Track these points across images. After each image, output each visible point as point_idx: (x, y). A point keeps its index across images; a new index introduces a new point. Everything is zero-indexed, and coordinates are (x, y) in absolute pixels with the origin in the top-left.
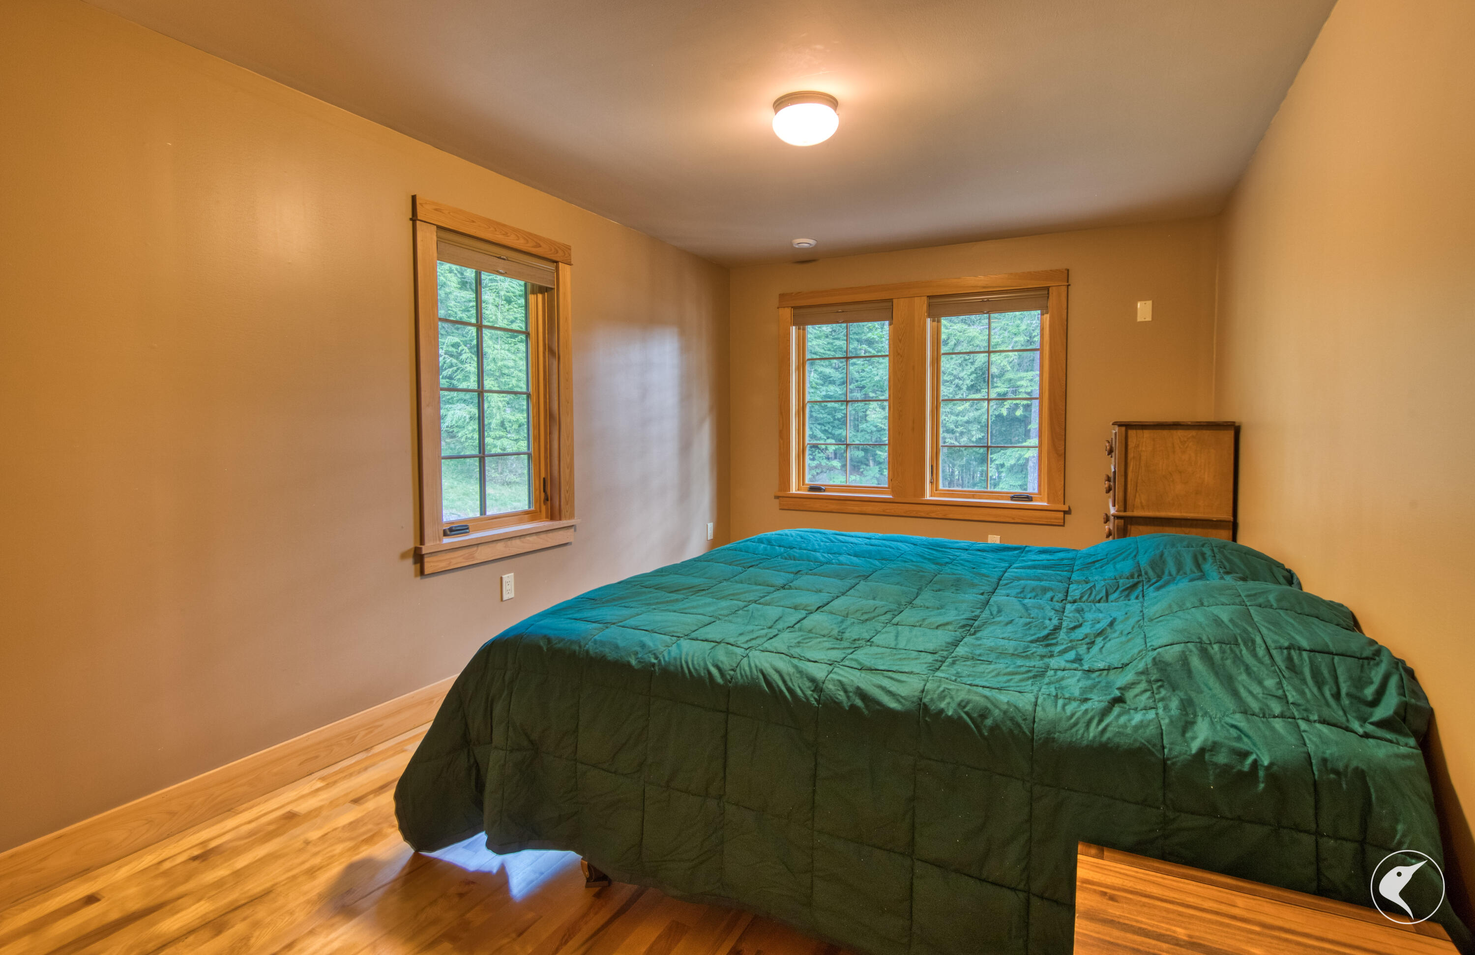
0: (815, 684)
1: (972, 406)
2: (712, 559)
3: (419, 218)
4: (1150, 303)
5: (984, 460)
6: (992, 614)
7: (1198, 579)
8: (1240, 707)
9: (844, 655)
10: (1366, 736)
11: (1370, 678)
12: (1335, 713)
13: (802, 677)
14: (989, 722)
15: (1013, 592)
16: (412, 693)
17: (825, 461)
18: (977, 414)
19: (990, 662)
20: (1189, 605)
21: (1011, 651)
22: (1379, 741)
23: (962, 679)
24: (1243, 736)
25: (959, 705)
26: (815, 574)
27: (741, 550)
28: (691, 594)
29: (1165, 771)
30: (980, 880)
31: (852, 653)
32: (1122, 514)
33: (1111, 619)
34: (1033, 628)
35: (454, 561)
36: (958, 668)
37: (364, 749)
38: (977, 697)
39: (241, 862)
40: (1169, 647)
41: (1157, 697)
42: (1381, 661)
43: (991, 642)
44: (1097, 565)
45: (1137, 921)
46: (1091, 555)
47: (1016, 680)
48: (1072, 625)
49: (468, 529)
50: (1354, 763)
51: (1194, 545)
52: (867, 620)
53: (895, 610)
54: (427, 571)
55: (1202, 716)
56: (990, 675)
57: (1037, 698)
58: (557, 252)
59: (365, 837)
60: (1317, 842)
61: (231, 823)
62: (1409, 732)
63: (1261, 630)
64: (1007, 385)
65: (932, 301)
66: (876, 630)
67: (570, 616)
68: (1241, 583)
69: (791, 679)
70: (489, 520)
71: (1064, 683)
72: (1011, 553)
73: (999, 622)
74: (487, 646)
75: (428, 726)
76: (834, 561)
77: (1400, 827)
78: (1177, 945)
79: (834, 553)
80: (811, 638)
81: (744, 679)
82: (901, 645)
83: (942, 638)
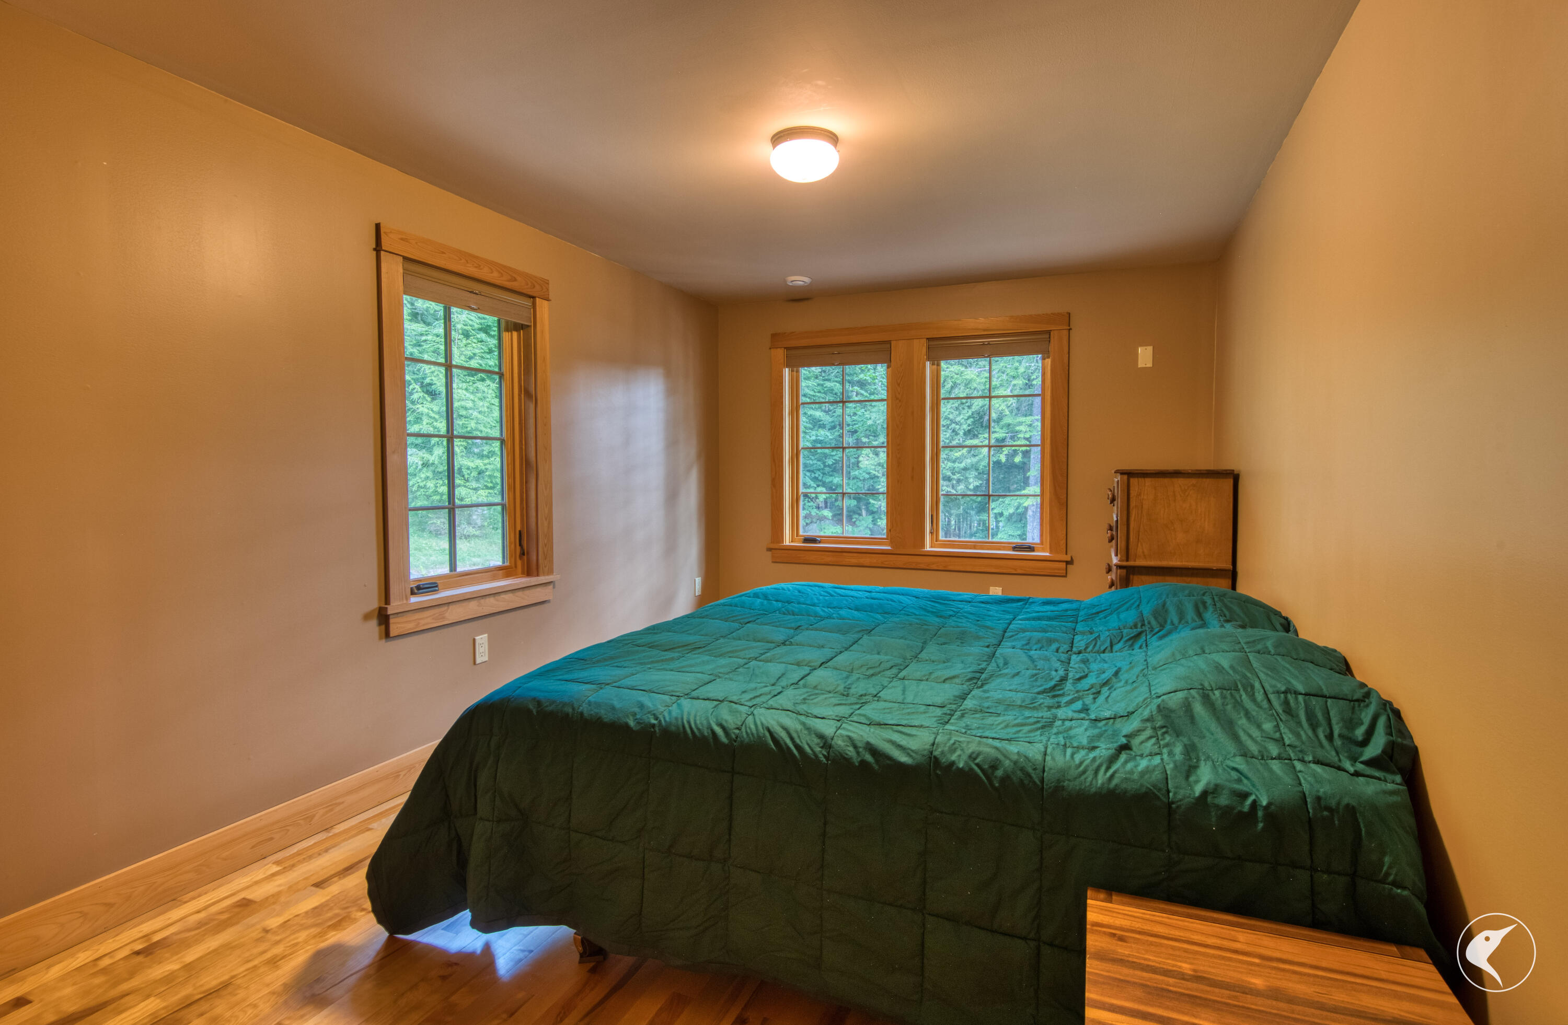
0: (823, 741)
1: (969, 452)
2: (707, 615)
3: (383, 248)
4: (1150, 348)
5: (983, 508)
6: (998, 667)
7: (1199, 628)
8: (1240, 750)
9: (851, 711)
10: (1357, 774)
11: (1360, 719)
12: (1328, 753)
13: (810, 734)
14: (999, 773)
15: (1019, 644)
16: (376, 766)
17: (815, 510)
18: (975, 460)
19: (999, 715)
20: (1191, 652)
21: (1019, 703)
22: (1369, 779)
23: (972, 731)
24: (1243, 778)
25: (970, 757)
26: (816, 630)
27: (736, 606)
28: (688, 651)
29: (1170, 814)
30: (992, 931)
31: (859, 709)
32: (1125, 563)
33: (1116, 669)
34: (1039, 680)
35: (423, 622)
36: (967, 720)
37: (325, 828)
38: (988, 749)
39: (191, 955)
40: (1172, 694)
41: (1162, 743)
42: (1371, 703)
43: (999, 694)
44: (1101, 615)
45: (1145, 959)
46: (1094, 606)
47: (1024, 731)
48: (1077, 676)
49: (437, 586)
50: (1346, 801)
51: (1195, 594)
52: (873, 675)
53: (901, 665)
54: (394, 631)
55: (1205, 760)
56: (1000, 727)
57: (1046, 748)
58: (534, 287)
59: (330, 923)
60: (1311, 876)
61: (176, 914)
62: (1395, 769)
63: (1259, 676)
64: (1005, 430)
65: (931, 343)
66: (882, 685)
67: (560, 677)
68: (1240, 630)
69: (799, 737)
70: (460, 576)
71: (1072, 732)
72: (1014, 605)
73: (1006, 674)
74: (468, 712)
75: (404, 798)
76: (834, 615)
77: (1387, 859)
78: (1184, 979)
79: (834, 608)
80: (817, 694)
81: (750, 738)
82: (909, 699)
83: (950, 691)
